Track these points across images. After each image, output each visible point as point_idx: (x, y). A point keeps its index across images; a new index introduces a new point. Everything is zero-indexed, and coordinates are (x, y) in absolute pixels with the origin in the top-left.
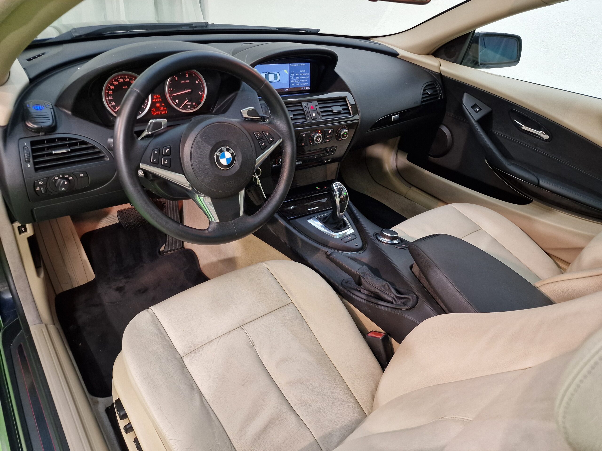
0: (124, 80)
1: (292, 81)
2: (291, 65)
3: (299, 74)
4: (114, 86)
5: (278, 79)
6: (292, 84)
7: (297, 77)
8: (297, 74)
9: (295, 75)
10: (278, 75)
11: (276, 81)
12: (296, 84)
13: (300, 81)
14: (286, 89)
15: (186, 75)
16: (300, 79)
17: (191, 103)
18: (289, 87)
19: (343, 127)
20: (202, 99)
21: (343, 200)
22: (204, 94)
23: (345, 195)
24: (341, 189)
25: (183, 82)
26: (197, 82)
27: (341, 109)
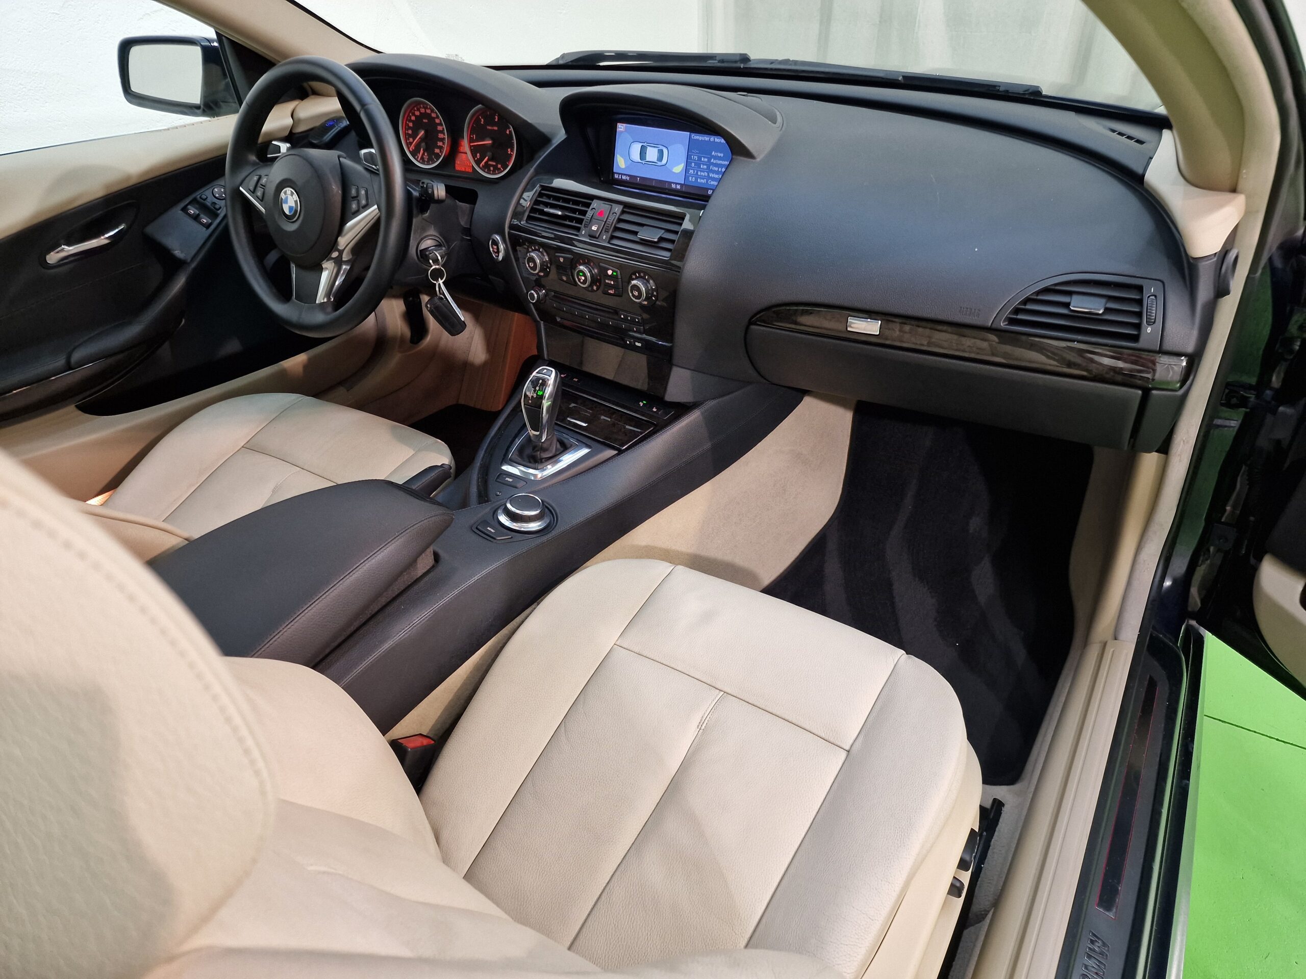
1: (691, 171)
2: (693, 137)
3: (709, 159)
4: (416, 116)
5: (664, 161)
6: (690, 178)
7: (704, 165)
8: (704, 157)
9: (700, 159)
10: (665, 151)
11: (659, 164)
12: (699, 180)
13: (708, 175)
14: (676, 184)
15: (495, 118)
16: (709, 171)
17: (495, 164)
18: (683, 183)
19: (642, 274)
20: (509, 161)
21: (530, 402)
22: (513, 153)
23: (538, 394)
24: (541, 381)
25: (489, 128)
26: (508, 133)
27: (659, 236)
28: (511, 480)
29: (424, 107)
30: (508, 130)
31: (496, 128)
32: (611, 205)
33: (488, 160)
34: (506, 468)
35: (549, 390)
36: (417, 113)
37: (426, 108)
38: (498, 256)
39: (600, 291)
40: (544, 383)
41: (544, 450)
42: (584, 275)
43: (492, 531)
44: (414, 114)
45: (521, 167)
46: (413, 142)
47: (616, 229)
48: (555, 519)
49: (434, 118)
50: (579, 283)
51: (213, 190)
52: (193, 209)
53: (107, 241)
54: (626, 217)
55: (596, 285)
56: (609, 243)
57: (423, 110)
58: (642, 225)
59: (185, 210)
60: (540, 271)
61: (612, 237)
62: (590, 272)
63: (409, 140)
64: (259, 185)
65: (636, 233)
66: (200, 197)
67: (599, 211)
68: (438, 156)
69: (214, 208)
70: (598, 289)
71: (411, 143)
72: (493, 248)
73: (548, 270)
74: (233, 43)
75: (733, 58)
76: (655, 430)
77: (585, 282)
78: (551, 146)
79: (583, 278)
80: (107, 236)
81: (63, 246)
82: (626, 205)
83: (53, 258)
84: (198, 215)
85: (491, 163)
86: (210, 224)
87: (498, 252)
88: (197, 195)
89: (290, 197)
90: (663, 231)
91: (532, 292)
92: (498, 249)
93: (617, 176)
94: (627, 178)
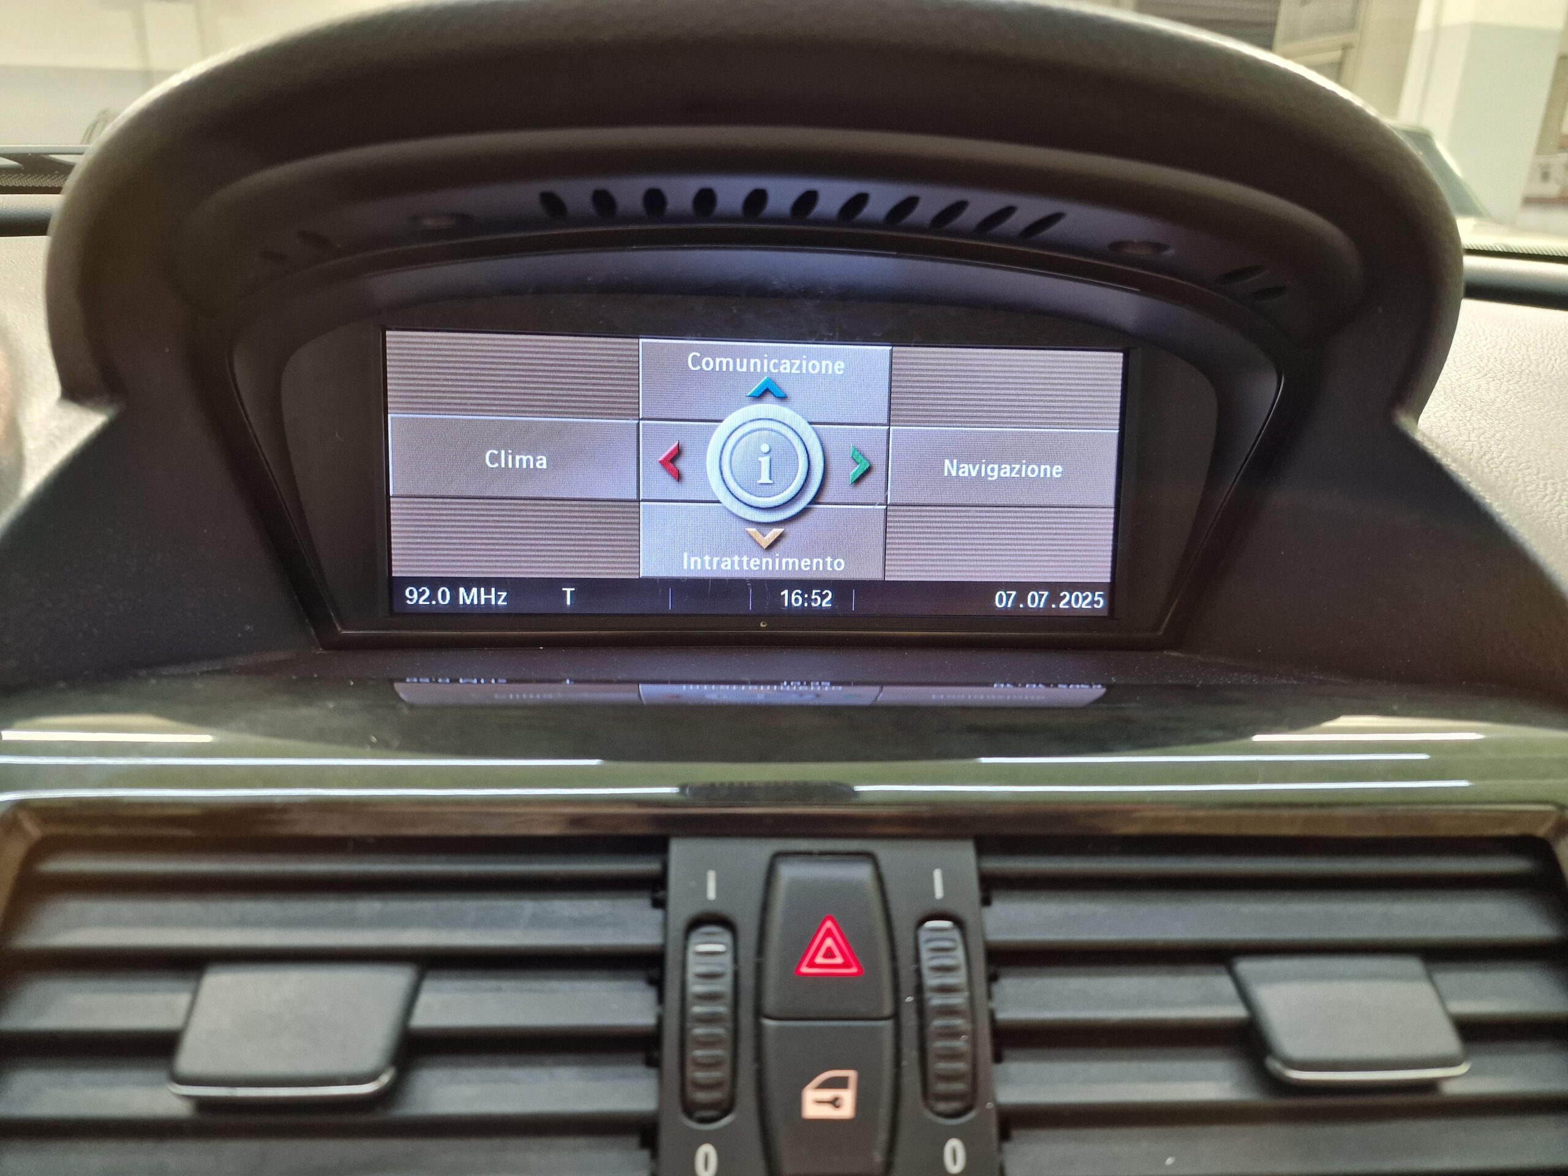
54: (1017, 923)
93: (420, 595)
94: (493, 596)
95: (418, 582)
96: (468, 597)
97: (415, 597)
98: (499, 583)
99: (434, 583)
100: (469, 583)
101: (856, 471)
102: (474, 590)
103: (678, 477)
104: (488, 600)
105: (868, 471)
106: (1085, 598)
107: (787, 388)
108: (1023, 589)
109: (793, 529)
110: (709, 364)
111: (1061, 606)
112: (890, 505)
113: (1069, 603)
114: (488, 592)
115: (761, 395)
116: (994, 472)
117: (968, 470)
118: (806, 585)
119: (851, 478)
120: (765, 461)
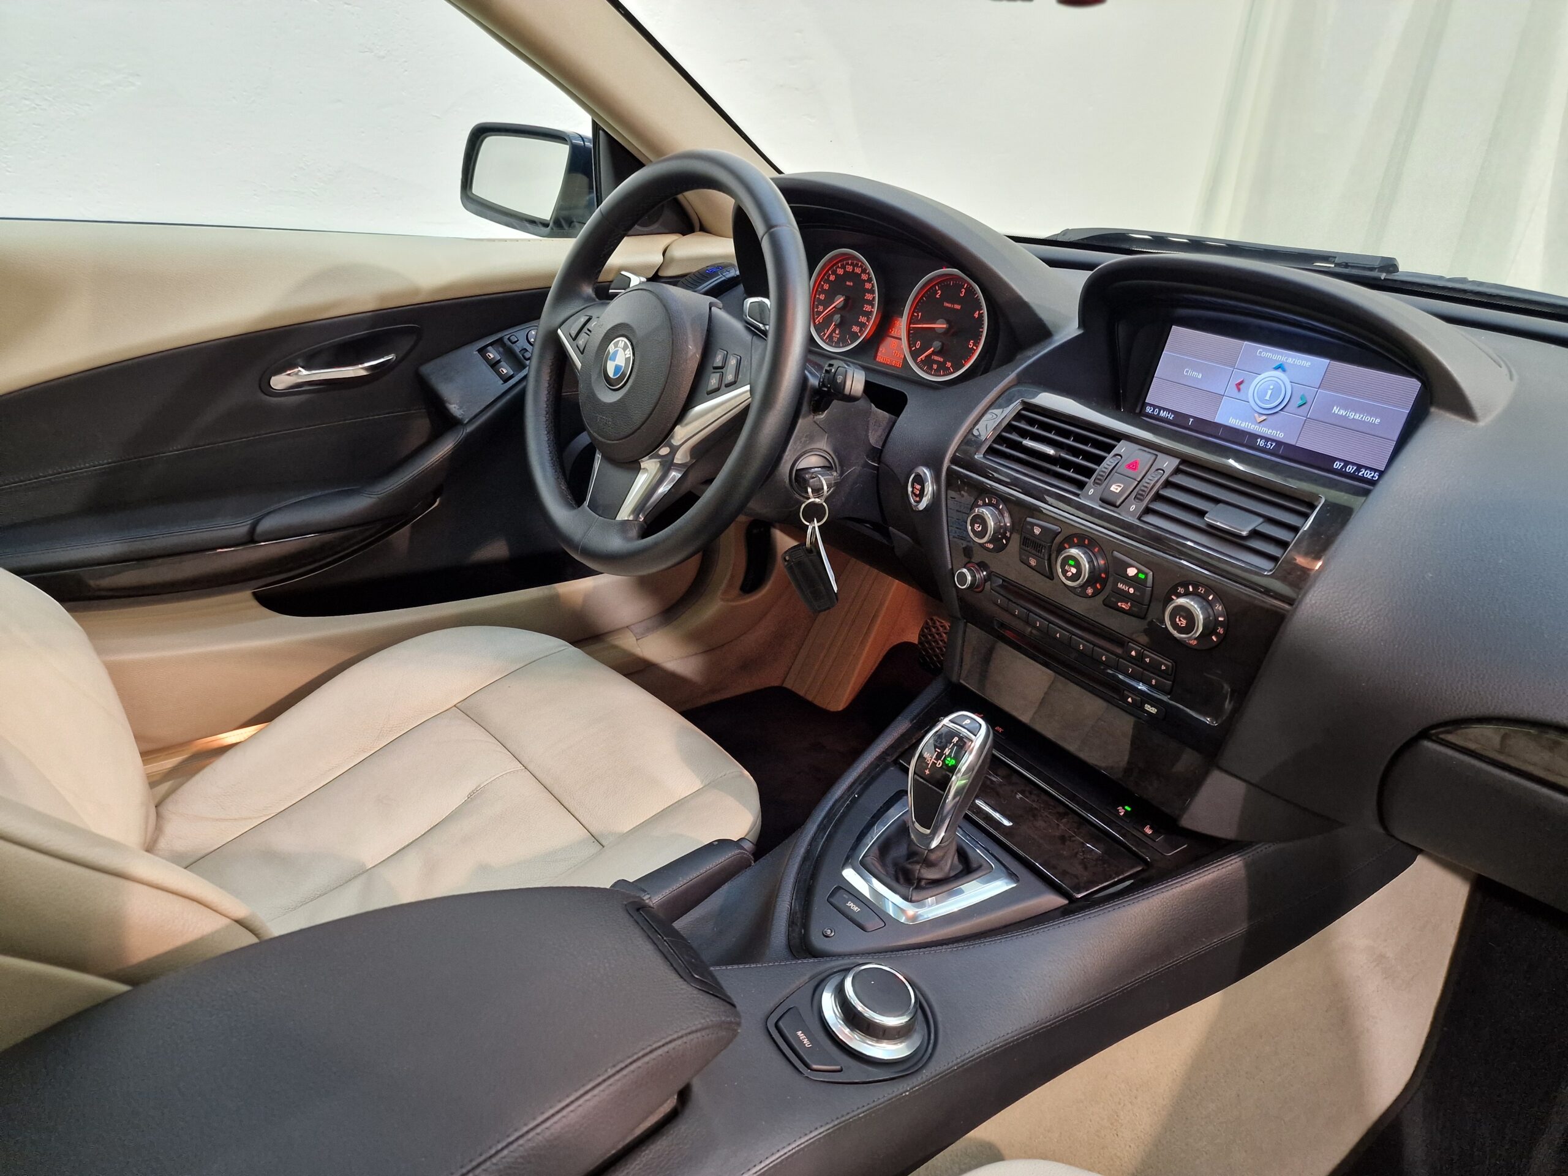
0: (854, 270)
15: (961, 292)
17: (942, 360)
18: (1282, 439)
19: (1201, 590)
20: (967, 360)
21: (927, 772)
22: (977, 347)
23: (947, 762)
24: (956, 739)
25: (946, 304)
26: (977, 316)
27: (1250, 528)
28: (856, 909)
29: (852, 264)
30: (977, 312)
31: (958, 307)
32: (1157, 455)
33: (933, 353)
34: (850, 875)
35: (968, 760)
36: (840, 272)
37: (855, 265)
38: (918, 502)
39: (1100, 598)
40: (962, 745)
41: (929, 864)
42: (1078, 565)
43: (806, 1041)
44: (835, 272)
45: (986, 371)
46: (823, 312)
47: (1158, 497)
48: (932, 1041)
49: (865, 281)
50: (1063, 579)
51: (528, 333)
52: (494, 351)
53: (364, 373)
54: (1180, 480)
55: (1095, 588)
56: (1139, 519)
57: (849, 269)
58: (1216, 501)
59: (482, 351)
60: (989, 542)
61: (1148, 511)
62: (1090, 562)
63: (818, 308)
64: (585, 330)
65: (1202, 514)
66: (509, 339)
67: (1129, 462)
68: (855, 337)
69: (523, 356)
70: (1094, 595)
71: (819, 313)
72: (913, 487)
73: (1004, 541)
74: (612, 142)
75: (1369, 264)
76: (1144, 875)
77: (1074, 577)
78: (1050, 344)
79: (1074, 570)
80: (367, 365)
81: (300, 369)
82: (1185, 460)
83: (280, 382)
84: (499, 361)
85: (936, 358)
86: (511, 377)
87: (921, 495)
88: (505, 334)
89: (621, 351)
90: (1261, 520)
91: (965, 570)
92: (922, 490)
93: (1150, 409)
94: (1169, 416)
95: (1151, 405)
96: (1163, 414)
97: (1149, 410)
98: (1173, 412)
99: (1155, 407)
100: (1165, 409)
101: (1301, 402)
102: (1165, 412)
103: (1239, 390)
104: (1168, 417)
105: (1305, 403)
106: (1370, 474)
107: (1286, 367)
108: (1347, 463)
109: (1270, 417)
110: (1264, 354)
111: (1360, 474)
112: (1309, 418)
113: (1363, 474)
114: (1169, 414)
115: (1277, 368)
116: (1352, 415)
117: (1342, 412)
118: (1267, 439)
119: (1297, 406)
120: (1270, 392)
